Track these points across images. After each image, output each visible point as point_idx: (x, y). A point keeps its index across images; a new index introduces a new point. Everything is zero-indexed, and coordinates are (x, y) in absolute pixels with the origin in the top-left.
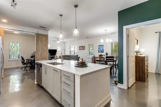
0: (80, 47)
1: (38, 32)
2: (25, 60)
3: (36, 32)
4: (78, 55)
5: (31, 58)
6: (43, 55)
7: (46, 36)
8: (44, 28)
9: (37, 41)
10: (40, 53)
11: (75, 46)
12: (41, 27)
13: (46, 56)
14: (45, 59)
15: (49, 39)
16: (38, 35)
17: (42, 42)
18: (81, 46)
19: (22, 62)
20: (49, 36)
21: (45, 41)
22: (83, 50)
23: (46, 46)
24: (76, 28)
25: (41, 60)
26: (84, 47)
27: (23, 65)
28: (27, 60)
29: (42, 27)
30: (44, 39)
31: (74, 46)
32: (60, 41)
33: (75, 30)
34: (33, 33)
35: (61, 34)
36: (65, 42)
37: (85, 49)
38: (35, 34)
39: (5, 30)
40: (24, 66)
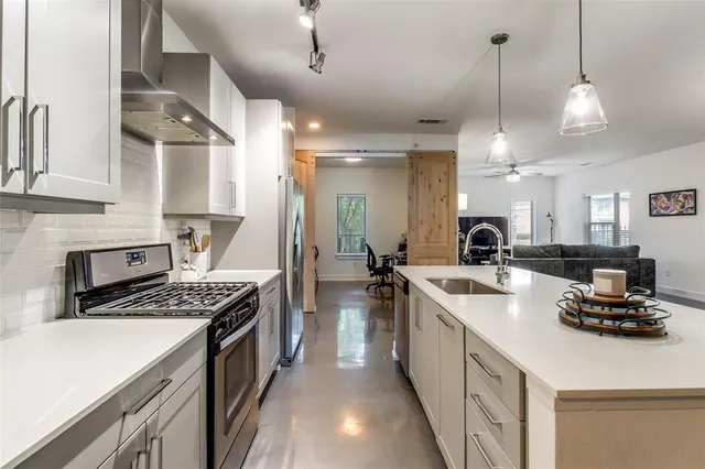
0: (653, 197)
1: (416, 145)
2: (377, 258)
3: (409, 147)
4: (636, 249)
5: (399, 250)
6: (434, 243)
7: (449, 158)
8: (437, 122)
9: (413, 181)
10: (423, 231)
11: (617, 195)
12: (422, 121)
13: (446, 244)
14: (444, 261)
15: (462, 170)
16: (416, 159)
17: (430, 186)
18: (668, 195)
19: (368, 266)
20: (461, 154)
21: (443, 178)
22: (681, 214)
23: (447, 204)
24: (584, 77)
25: (427, 261)
26: (693, 194)
27: (372, 275)
28: (385, 256)
29: (428, 121)
30: (437, 170)
31: (612, 196)
32: (524, 173)
33: (575, 95)
34: (398, 152)
35: (499, 134)
36: (553, 178)
37: (695, 208)
38: (405, 155)
39: (317, 155)
40: (374, 278)
